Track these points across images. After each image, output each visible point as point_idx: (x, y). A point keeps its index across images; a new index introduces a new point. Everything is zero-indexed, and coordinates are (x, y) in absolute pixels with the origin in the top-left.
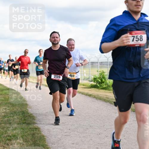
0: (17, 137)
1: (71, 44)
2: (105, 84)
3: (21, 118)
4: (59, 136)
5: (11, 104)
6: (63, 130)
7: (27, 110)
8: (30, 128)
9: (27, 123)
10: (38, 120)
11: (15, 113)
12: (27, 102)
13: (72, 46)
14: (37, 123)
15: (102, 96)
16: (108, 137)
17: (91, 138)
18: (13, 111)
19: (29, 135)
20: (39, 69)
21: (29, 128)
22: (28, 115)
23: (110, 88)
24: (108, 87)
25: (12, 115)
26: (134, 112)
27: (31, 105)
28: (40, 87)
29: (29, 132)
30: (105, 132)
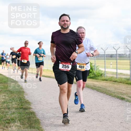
0: (15, 121)
1: (82, 32)
2: (93, 74)
3: (19, 103)
4: (52, 119)
5: (9, 91)
6: (55, 114)
7: (24, 96)
8: (27, 113)
9: (23, 108)
10: (33, 105)
11: (13, 99)
12: (24, 89)
13: (83, 34)
14: (33, 108)
15: (90, 84)
16: (95, 120)
17: (80, 122)
18: (12, 97)
19: (26, 118)
20: (39, 61)
21: (25, 113)
22: (25, 101)
23: (96, 77)
24: (95, 76)
25: (10, 101)
26: (118, 98)
27: (27, 92)
28: (40, 79)
29: (26, 116)
30: (93, 116)
